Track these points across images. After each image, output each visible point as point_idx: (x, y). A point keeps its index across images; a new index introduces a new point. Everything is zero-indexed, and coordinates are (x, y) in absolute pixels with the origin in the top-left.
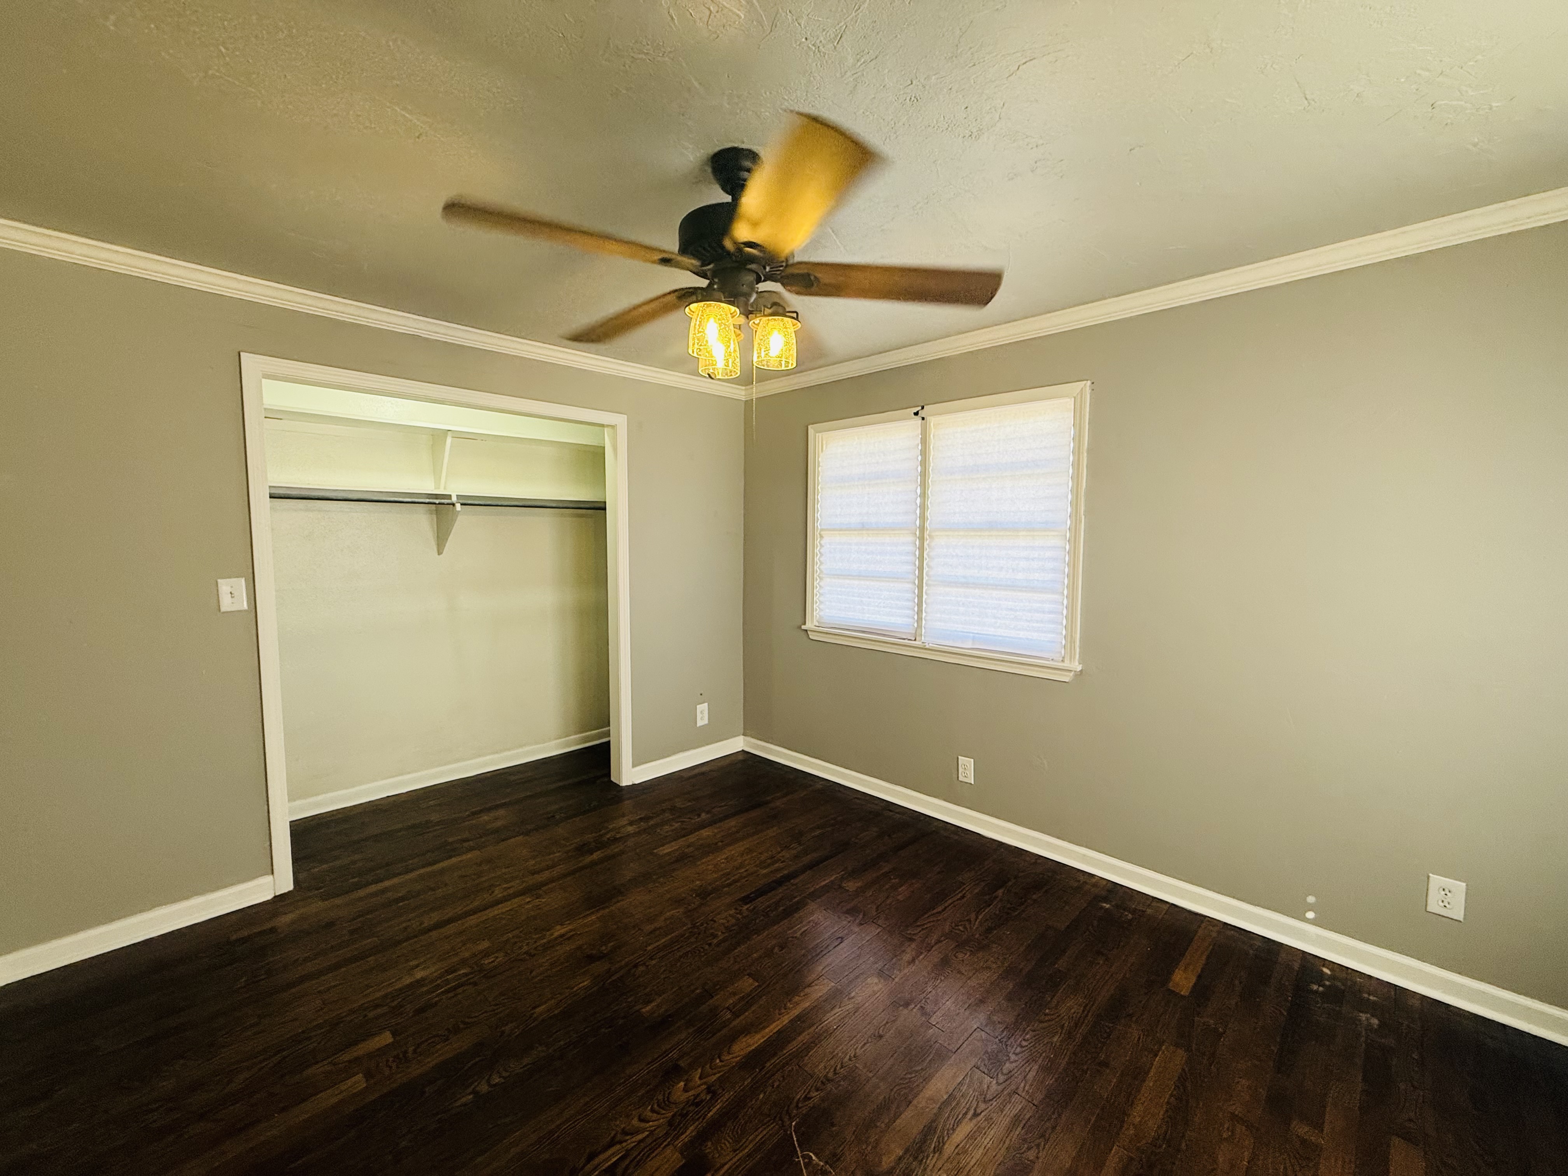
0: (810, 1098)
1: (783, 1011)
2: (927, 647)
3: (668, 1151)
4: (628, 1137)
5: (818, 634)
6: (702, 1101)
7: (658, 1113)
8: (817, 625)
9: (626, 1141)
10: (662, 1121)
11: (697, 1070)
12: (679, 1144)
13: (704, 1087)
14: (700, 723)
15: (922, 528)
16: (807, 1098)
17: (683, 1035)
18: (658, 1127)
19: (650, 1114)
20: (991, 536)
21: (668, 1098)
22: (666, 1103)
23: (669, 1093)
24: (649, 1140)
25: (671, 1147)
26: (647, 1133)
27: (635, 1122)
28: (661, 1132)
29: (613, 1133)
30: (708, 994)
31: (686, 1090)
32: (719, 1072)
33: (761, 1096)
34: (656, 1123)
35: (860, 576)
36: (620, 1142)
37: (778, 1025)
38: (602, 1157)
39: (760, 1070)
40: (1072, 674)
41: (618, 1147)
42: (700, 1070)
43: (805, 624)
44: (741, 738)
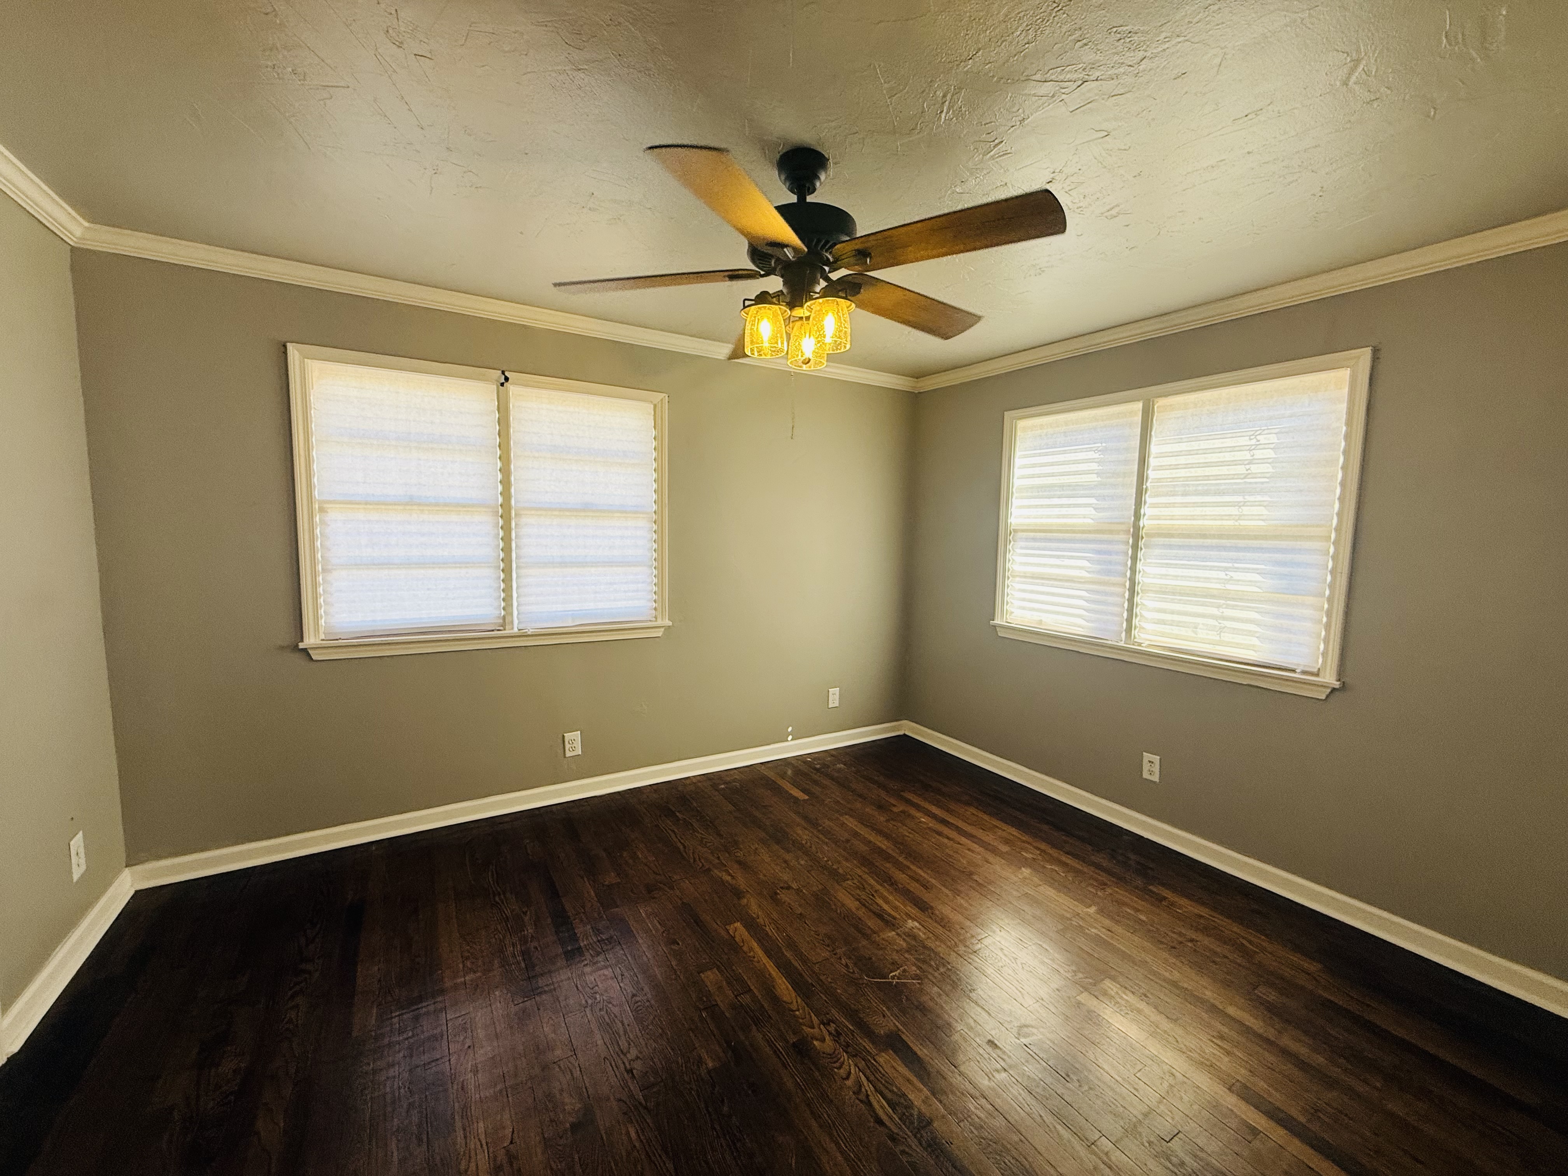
0: (847, 964)
1: (756, 959)
2: (529, 633)
3: (881, 1060)
4: (863, 1090)
5: (325, 651)
6: (836, 1030)
7: (843, 1063)
8: (324, 638)
9: (867, 1091)
10: (850, 1061)
11: (803, 1029)
12: (874, 1051)
13: (822, 1026)
14: (76, 877)
15: (506, 505)
16: (847, 966)
17: (759, 1036)
18: (856, 1065)
19: (842, 1071)
20: (588, 516)
21: (830, 1055)
22: (833, 1057)
23: (824, 1053)
24: (868, 1072)
25: (877, 1058)
26: (861, 1073)
27: (849, 1083)
28: (862, 1064)
29: (857, 1101)
30: (712, 1008)
31: (823, 1040)
32: (809, 1013)
33: (839, 991)
34: (852, 1068)
35: (408, 564)
36: (868, 1096)
37: (770, 966)
38: (880, 1113)
39: (814, 986)
40: (663, 629)
41: (872, 1098)
42: (804, 1028)
43: (302, 640)
44: (127, 874)
